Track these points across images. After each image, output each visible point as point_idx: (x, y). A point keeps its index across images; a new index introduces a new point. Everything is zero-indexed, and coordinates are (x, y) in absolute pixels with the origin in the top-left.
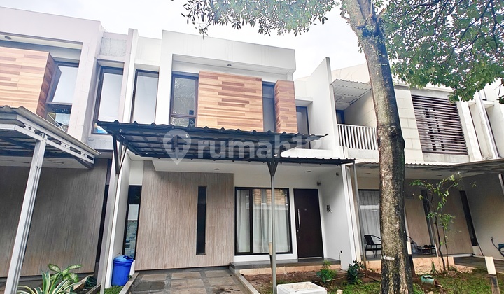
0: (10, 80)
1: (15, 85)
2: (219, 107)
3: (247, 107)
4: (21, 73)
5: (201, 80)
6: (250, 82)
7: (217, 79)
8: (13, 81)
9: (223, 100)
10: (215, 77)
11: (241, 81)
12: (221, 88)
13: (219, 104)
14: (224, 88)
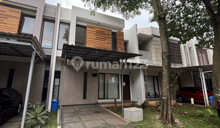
0: (3, 21)
1: (6, 24)
2: (95, 40)
3: (106, 41)
4: (8, 18)
5: (88, 29)
6: (107, 31)
7: (94, 29)
8: (5, 22)
9: (97, 37)
10: (93, 28)
11: (104, 31)
12: (96, 33)
13: (95, 39)
14: (97, 33)
